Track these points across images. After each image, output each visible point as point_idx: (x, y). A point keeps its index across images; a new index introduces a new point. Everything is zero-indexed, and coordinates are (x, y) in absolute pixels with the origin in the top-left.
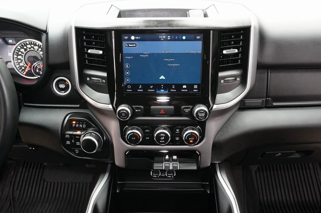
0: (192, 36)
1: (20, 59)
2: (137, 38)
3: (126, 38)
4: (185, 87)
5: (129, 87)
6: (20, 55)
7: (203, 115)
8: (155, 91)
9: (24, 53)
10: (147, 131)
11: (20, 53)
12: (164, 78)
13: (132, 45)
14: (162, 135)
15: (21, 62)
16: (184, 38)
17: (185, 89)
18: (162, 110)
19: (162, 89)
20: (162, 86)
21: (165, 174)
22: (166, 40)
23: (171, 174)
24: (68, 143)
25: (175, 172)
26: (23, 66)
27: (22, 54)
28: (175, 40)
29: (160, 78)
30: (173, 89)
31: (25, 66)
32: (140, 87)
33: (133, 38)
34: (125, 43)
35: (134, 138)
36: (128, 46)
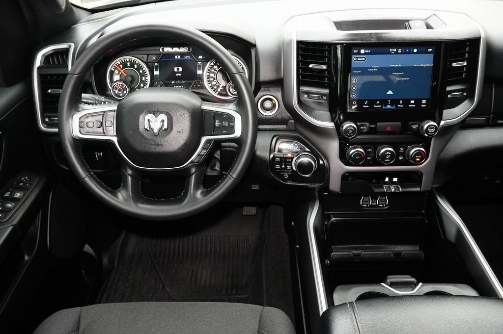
0: (424, 49)
1: (212, 77)
2: (367, 51)
3: (356, 51)
4: (412, 102)
5: (355, 103)
6: (213, 72)
7: (433, 130)
8: (382, 107)
9: (216, 71)
10: (369, 150)
11: (213, 70)
12: (392, 93)
13: (361, 59)
14: (388, 153)
15: (213, 81)
16: (415, 51)
17: (412, 104)
18: (389, 127)
19: (389, 105)
20: (389, 101)
21: (376, 203)
22: (396, 53)
23: (383, 203)
24: (278, 166)
25: (387, 200)
26: (215, 85)
27: (215, 72)
28: (406, 53)
29: (388, 93)
30: (400, 105)
31: (217, 85)
32: (366, 102)
33: (362, 51)
34: (354, 58)
35: (358, 157)
36: (357, 60)
